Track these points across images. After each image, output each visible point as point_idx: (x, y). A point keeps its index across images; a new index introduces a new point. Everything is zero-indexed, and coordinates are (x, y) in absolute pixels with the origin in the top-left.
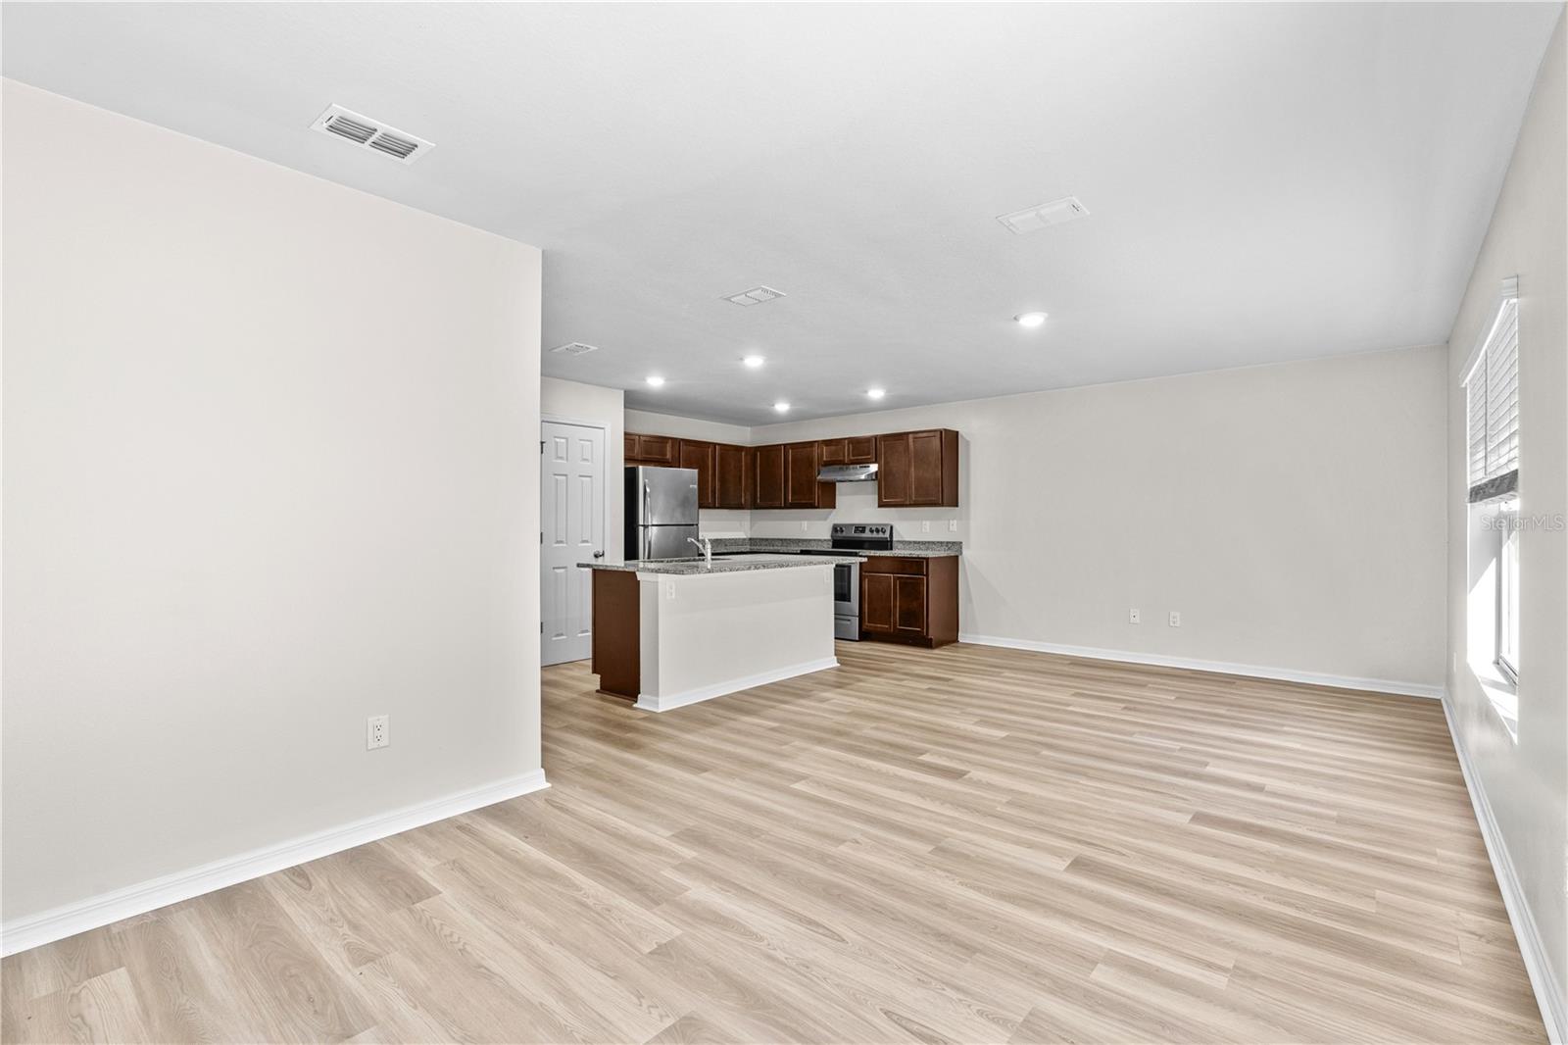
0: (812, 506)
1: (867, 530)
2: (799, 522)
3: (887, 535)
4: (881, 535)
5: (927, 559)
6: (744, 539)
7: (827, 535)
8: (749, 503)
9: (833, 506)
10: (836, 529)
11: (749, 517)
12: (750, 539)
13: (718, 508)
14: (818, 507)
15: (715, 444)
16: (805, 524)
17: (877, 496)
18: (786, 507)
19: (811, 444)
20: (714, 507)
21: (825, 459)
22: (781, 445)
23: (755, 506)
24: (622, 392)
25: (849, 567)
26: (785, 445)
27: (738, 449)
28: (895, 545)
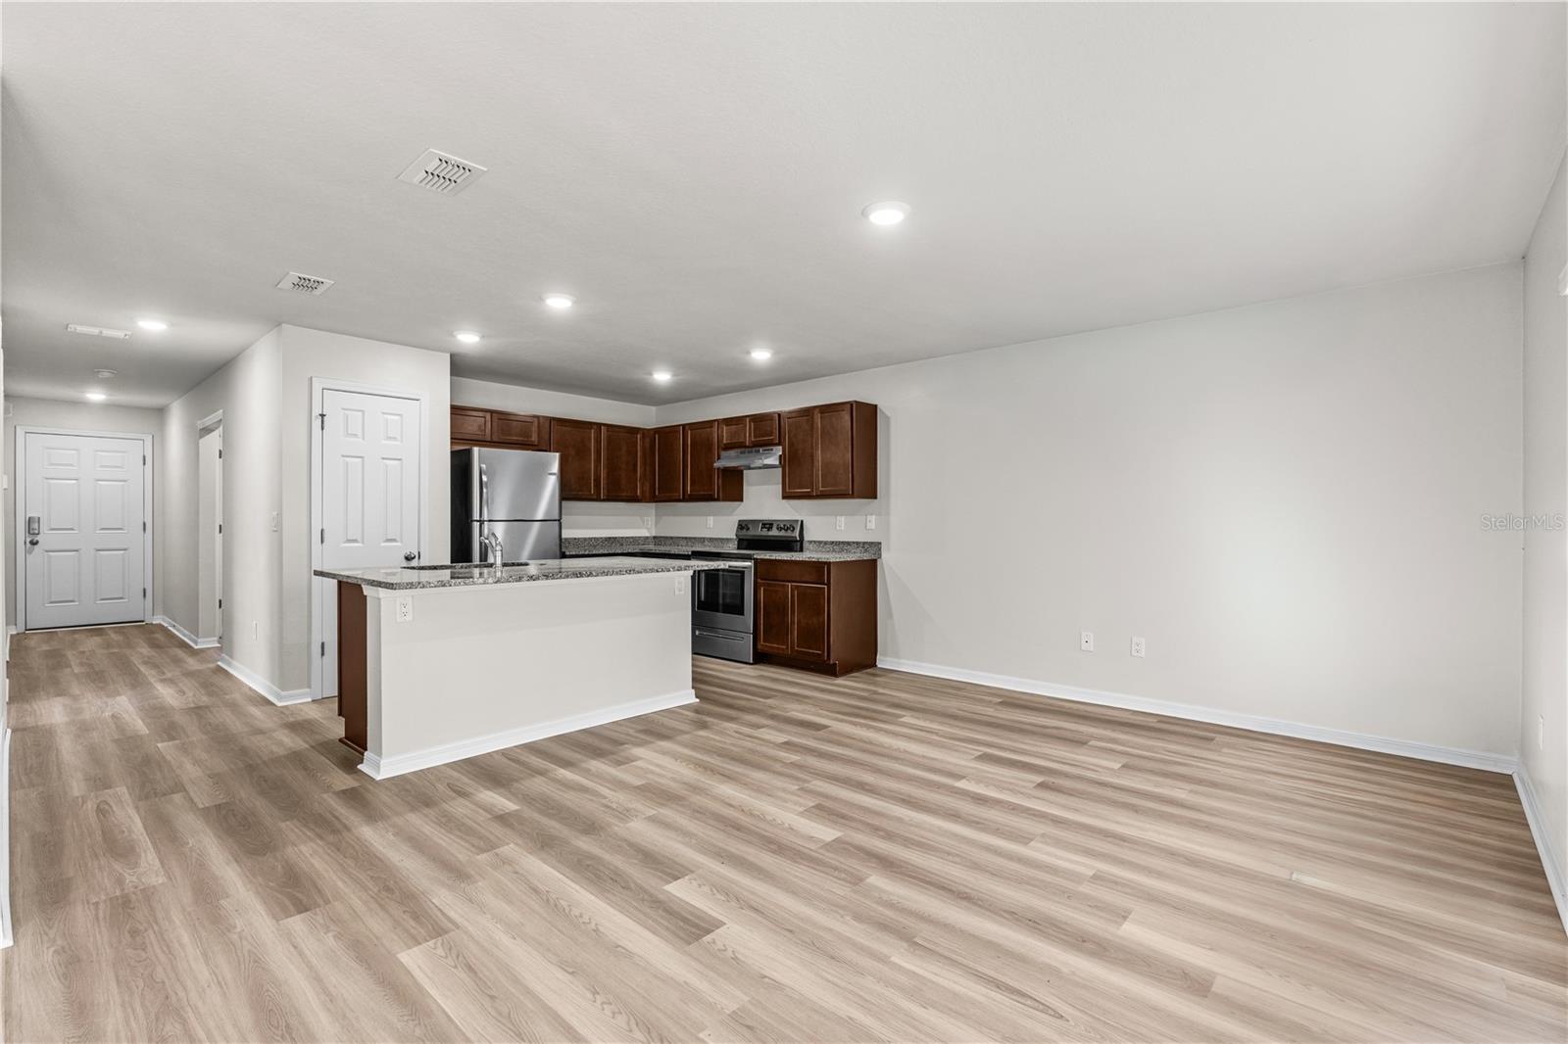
0: (710, 498)
1: (774, 528)
2: (703, 518)
3: (797, 534)
4: (789, 534)
5: (829, 564)
6: (647, 538)
7: (731, 533)
8: (647, 494)
9: (740, 499)
10: (743, 525)
11: (654, 511)
12: (654, 537)
13: (604, 500)
14: (718, 500)
15: (599, 425)
16: (711, 520)
17: (781, 486)
18: (684, 500)
19: (710, 423)
20: (598, 499)
21: (725, 442)
22: (679, 425)
23: (653, 498)
24: (448, 355)
25: (741, 573)
26: (684, 426)
27: (632, 431)
28: (805, 545)
